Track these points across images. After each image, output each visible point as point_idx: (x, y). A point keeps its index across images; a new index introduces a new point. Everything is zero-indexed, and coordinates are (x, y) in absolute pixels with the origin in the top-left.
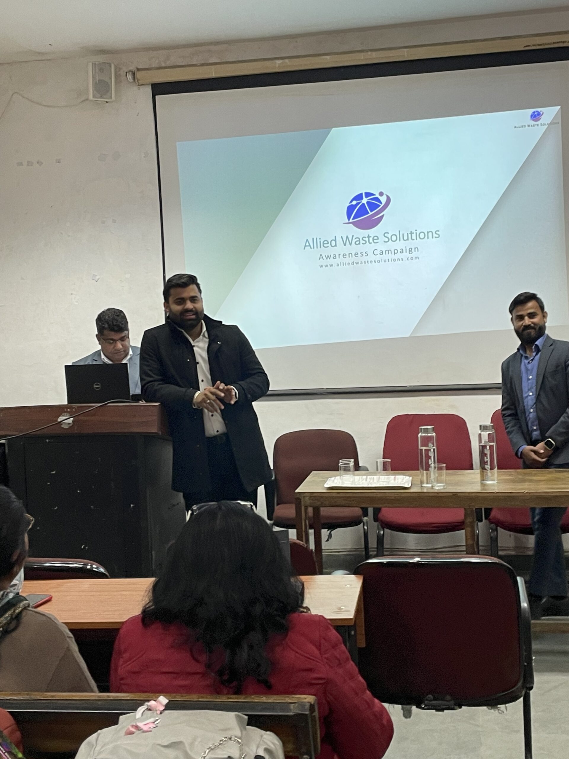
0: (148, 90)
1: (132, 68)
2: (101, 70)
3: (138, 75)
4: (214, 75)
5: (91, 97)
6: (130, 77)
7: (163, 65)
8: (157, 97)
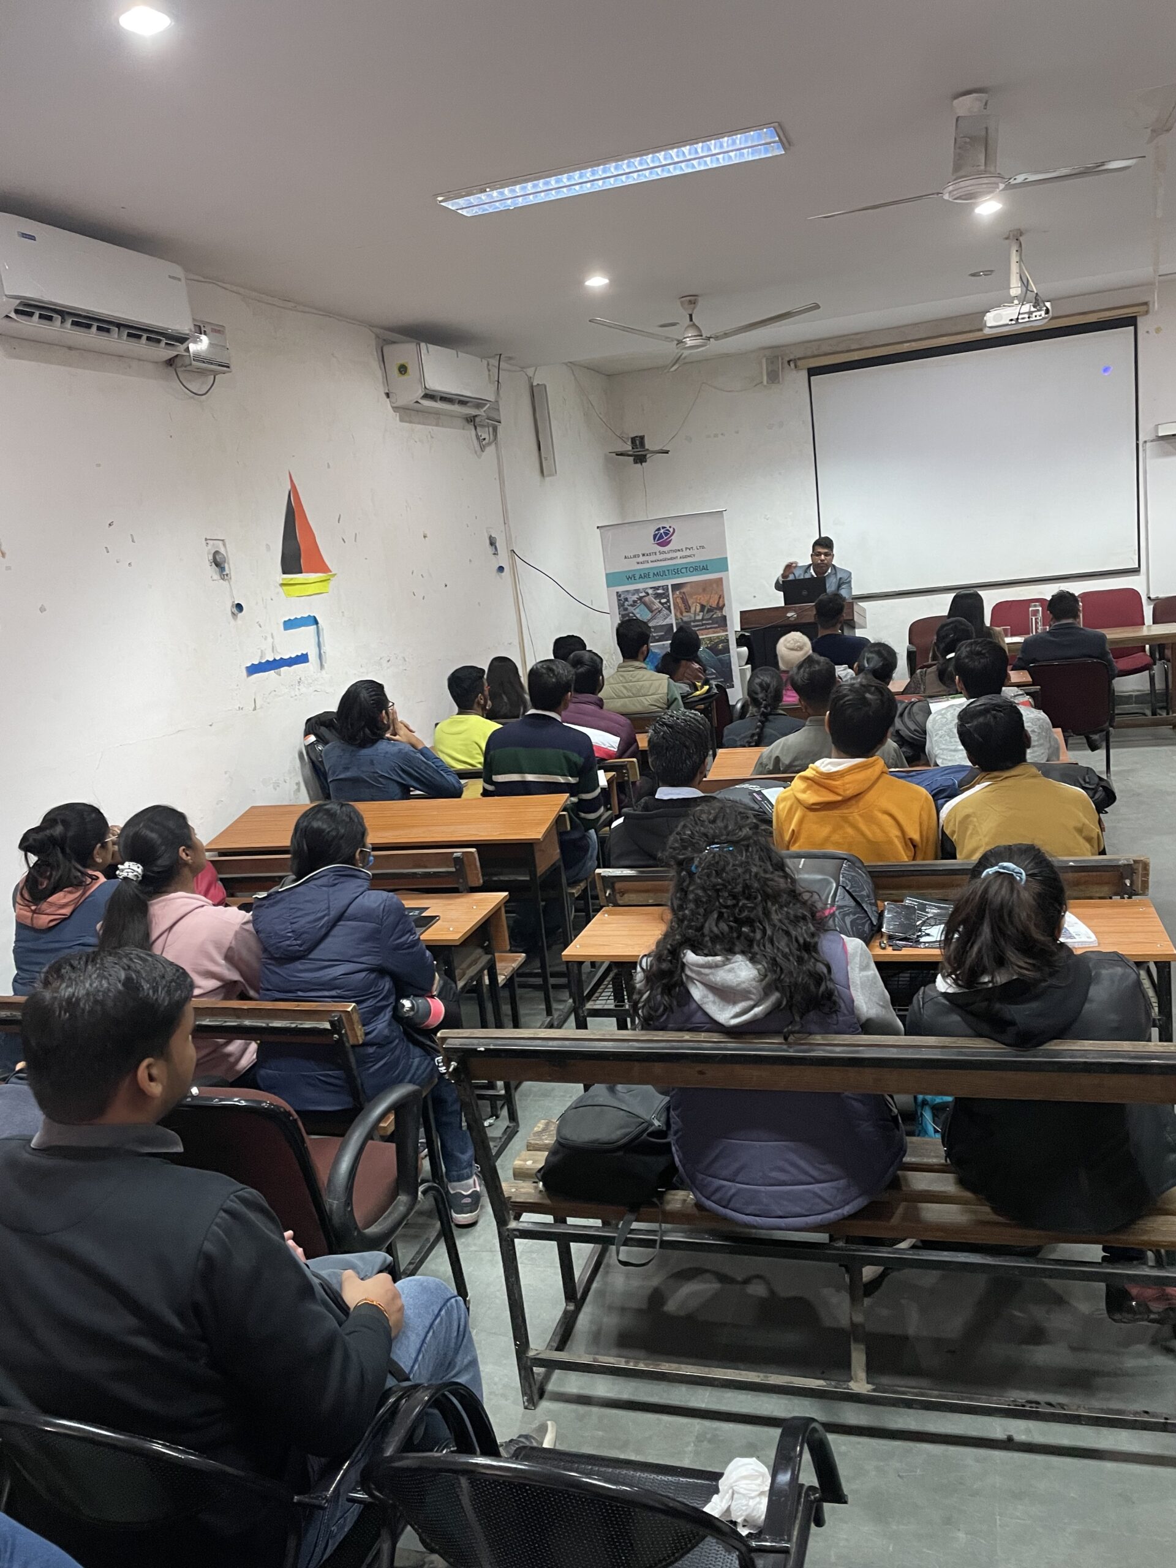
0: (805, 374)
1: (792, 357)
2: (772, 363)
3: (799, 363)
4: (856, 358)
5: (765, 382)
6: (792, 365)
7: (816, 353)
8: (812, 378)
